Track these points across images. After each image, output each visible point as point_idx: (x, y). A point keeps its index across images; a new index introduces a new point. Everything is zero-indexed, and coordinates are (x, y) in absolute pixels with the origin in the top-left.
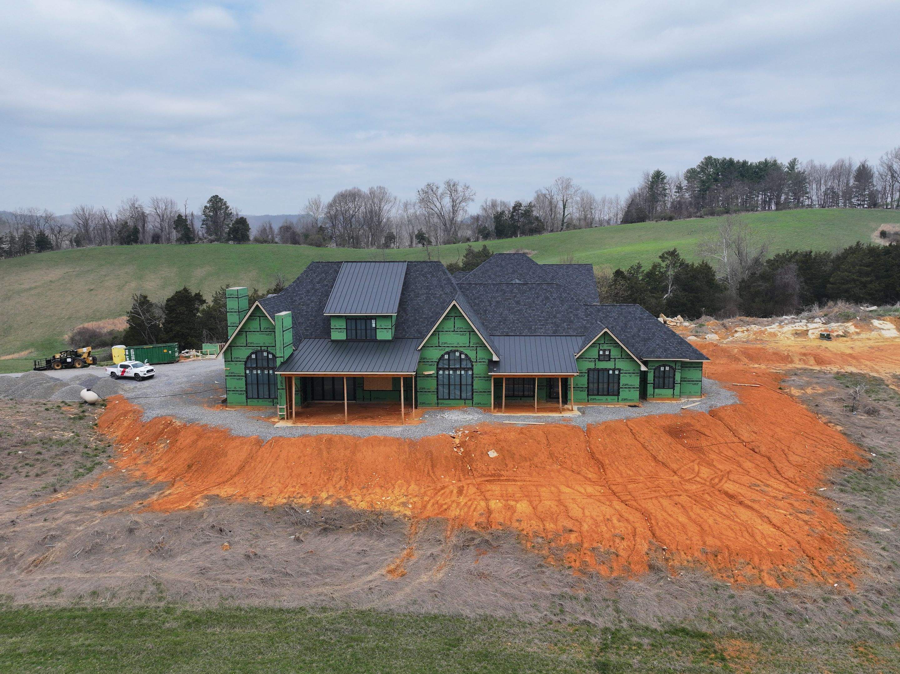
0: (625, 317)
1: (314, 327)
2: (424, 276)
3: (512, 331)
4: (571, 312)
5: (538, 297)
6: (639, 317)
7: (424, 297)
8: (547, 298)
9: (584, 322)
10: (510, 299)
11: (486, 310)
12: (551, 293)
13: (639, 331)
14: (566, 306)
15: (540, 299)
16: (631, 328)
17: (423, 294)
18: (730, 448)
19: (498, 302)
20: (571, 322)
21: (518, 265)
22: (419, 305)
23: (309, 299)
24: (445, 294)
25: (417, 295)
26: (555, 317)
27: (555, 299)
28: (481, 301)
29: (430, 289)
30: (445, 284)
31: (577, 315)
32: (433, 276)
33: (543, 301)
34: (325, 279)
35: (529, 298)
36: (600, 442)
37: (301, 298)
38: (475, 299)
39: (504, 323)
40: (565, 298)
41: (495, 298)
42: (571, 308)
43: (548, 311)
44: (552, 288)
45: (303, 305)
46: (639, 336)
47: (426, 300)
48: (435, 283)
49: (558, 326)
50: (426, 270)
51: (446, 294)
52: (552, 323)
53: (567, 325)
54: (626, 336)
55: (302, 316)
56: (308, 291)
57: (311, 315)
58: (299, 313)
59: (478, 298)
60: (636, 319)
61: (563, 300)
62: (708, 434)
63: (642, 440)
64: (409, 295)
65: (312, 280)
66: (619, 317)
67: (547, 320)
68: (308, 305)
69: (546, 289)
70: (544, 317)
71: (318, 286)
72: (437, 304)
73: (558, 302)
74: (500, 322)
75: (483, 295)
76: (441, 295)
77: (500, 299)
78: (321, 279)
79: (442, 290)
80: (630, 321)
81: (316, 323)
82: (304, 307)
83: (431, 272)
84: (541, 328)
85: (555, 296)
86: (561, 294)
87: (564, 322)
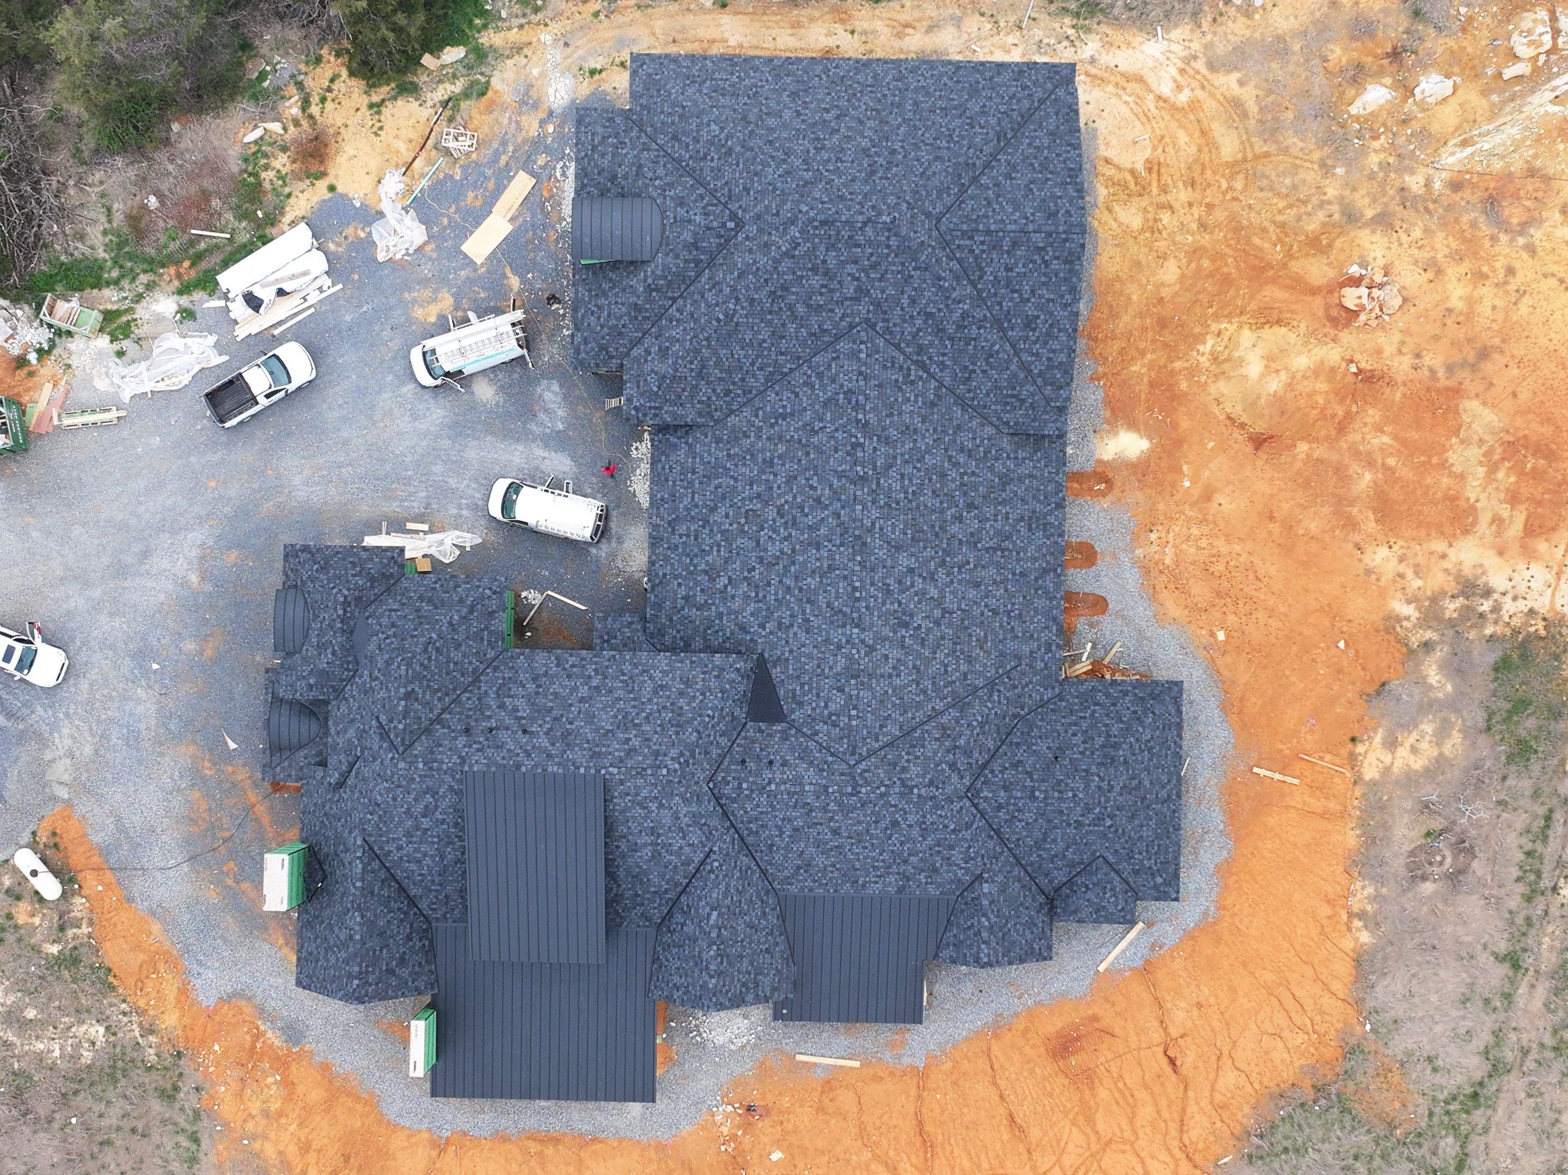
0: (1049, 821)
1: (446, 903)
2: (643, 808)
3: (821, 885)
4: (939, 852)
5: (876, 822)
6: (1077, 821)
7: (647, 852)
8: (895, 824)
9: (960, 873)
10: (821, 824)
11: (772, 845)
12: (906, 813)
13: (1068, 847)
14: (930, 841)
15: (882, 825)
16: (1054, 841)
17: (645, 845)
18: (1140, 1064)
19: (796, 830)
20: (935, 870)
21: (874, 267)
22: (641, 867)
23: (416, 850)
24: (690, 845)
25: (634, 848)
26: (905, 862)
27: (910, 826)
28: (762, 826)
29: (659, 836)
30: (688, 826)
31: (948, 859)
32: (661, 806)
33: (886, 829)
34: (436, 807)
35: (859, 822)
36: (937, 1101)
37: (400, 848)
38: (750, 822)
39: (806, 871)
40: (932, 823)
41: (790, 820)
42: (939, 845)
43: (893, 851)
44: (907, 803)
45: (409, 862)
46: (1064, 856)
47: (653, 857)
48: (667, 819)
49: (908, 880)
50: (644, 793)
51: (692, 845)
52: (898, 873)
53: (926, 877)
54: (1039, 856)
55: (414, 884)
56: (409, 834)
57: (433, 881)
58: (408, 878)
59: (756, 819)
60: (1069, 825)
61: (926, 829)
62: (1117, 1031)
63: (1002, 1084)
64: (618, 847)
65: (408, 809)
66: (1036, 821)
67: (889, 867)
68: (419, 862)
69: (895, 806)
70: (884, 861)
71: (425, 823)
72: (675, 867)
73: (915, 833)
74: (799, 868)
75: (767, 813)
76: (681, 848)
77: (799, 823)
78: (426, 807)
79: (684, 838)
80: (1055, 828)
81: (446, 897)
82: (413, 866)
83: (656, 798)
84: (876, 882)
85: (912, 819)
86: (924, 817)
87: (923, 871)
